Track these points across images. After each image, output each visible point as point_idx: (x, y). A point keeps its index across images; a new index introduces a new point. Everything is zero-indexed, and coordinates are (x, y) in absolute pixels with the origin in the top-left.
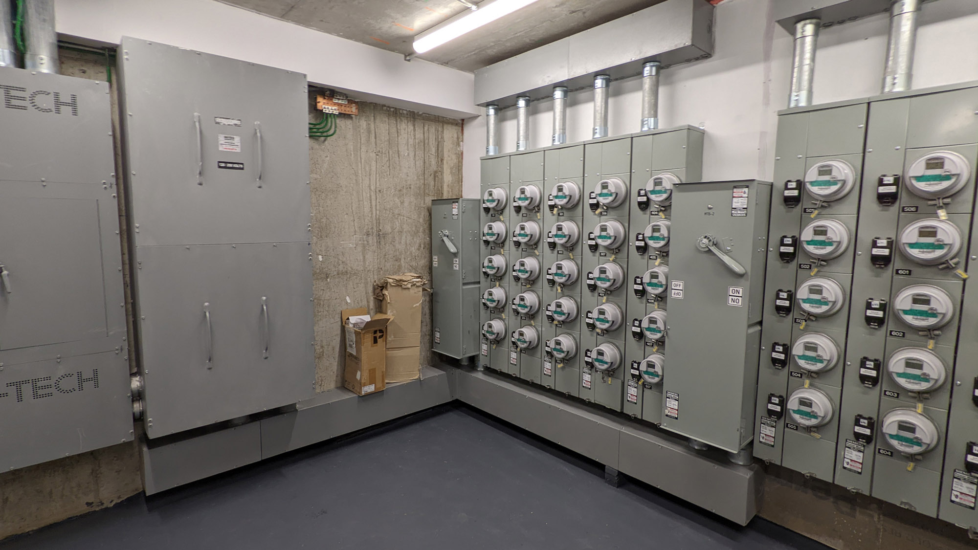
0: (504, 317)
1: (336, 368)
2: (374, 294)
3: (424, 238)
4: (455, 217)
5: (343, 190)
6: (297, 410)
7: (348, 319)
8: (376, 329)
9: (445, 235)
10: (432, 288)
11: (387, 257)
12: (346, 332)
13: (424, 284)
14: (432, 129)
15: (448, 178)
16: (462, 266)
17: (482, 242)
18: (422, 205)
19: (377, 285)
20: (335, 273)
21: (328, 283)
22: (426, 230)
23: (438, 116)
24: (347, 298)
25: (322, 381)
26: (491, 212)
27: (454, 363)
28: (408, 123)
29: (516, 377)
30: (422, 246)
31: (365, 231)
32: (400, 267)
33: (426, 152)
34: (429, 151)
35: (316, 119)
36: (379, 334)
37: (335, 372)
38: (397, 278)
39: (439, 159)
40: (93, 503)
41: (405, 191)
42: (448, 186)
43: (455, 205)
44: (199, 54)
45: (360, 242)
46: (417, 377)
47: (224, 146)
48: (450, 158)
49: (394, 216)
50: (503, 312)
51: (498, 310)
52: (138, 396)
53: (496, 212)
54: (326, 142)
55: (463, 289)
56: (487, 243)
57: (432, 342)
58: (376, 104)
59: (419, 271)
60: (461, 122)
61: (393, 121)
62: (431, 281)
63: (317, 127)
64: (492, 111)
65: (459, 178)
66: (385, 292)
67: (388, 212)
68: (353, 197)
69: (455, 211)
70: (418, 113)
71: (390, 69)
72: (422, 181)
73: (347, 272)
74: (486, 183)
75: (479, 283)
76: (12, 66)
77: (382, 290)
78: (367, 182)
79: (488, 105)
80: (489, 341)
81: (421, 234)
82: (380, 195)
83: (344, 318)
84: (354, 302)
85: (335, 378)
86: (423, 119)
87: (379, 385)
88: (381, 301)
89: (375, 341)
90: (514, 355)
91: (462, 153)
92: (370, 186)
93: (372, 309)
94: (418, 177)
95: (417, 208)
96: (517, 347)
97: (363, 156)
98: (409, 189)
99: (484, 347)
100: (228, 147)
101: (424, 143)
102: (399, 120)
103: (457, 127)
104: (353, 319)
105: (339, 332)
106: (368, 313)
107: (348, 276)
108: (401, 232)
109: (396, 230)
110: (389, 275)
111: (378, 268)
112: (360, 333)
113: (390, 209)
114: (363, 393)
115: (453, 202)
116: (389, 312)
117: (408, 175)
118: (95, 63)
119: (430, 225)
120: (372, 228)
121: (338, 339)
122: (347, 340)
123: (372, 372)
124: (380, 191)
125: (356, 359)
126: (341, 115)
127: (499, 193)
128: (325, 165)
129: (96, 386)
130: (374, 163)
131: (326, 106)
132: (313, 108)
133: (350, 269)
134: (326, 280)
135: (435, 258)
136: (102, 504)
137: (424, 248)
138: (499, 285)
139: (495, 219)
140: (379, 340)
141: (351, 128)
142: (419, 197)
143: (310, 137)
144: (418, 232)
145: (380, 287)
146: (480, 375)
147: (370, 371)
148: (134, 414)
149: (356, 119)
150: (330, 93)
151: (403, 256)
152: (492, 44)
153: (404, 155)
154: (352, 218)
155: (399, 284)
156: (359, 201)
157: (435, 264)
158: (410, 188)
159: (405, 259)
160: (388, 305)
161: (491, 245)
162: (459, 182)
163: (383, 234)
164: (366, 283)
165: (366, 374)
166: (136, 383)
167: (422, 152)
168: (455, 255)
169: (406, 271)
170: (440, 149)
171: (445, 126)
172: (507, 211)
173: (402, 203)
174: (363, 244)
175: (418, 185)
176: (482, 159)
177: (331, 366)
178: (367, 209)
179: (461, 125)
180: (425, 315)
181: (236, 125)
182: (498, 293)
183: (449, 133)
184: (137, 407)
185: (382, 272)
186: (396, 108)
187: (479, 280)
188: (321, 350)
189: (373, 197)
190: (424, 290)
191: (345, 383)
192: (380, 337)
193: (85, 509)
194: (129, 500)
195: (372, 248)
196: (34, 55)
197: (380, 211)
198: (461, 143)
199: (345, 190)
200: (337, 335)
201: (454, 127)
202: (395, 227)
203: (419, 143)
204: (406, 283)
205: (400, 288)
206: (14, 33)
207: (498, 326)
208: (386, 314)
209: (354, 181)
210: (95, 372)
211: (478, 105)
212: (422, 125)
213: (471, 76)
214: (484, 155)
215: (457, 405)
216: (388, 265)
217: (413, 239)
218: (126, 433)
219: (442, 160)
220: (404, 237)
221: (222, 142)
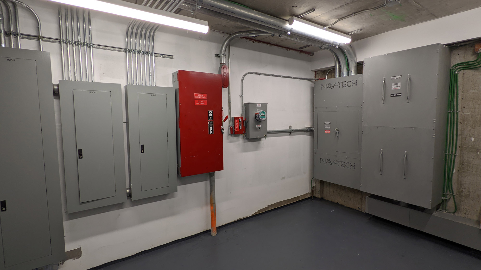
6: (432, 214)
47: (394, 88)
131: (480, 49)
136: (362, 210)
177: (474, 205)
181: (399, 78)
188: (468, 194)
196: (351, 71)
210: (354, 164)
221: (393, 86)
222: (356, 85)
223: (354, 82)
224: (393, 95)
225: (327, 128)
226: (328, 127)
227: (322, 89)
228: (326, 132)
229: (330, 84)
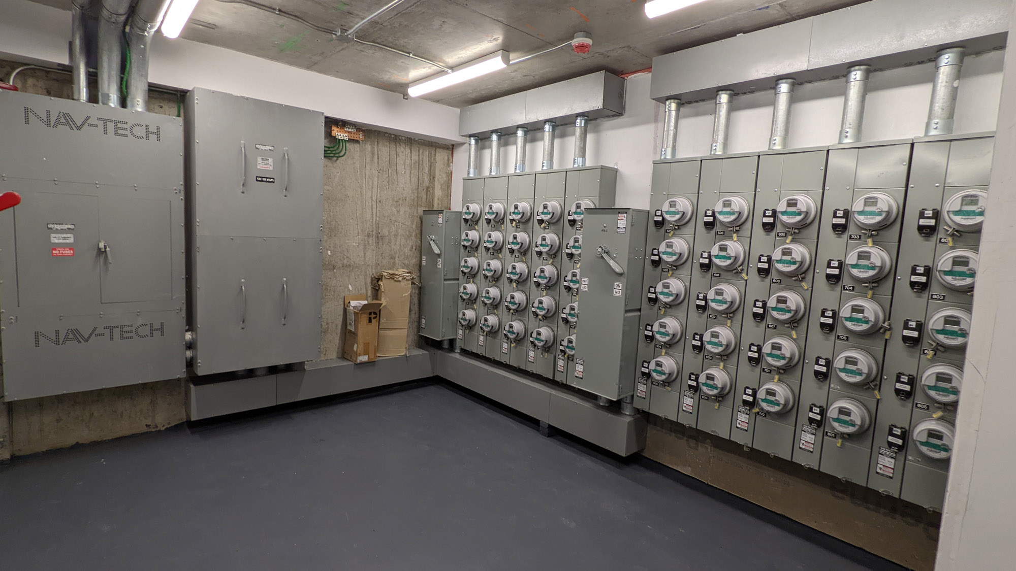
0: (475, 308)
1: (338, 341)
2: (372, 285)
3: (416, 241)
4: (440, 225)
5: (349, 199)
6: (305, 370)
7: (349, 303)
8: (370, 311)
9: (431, 240)
10: (420, 282)
11: (384, 255)
12: (348, 314)
13: (413, 278)
14: (426, 153)
15: (438, 192)
16: (444, 265)
17: (462, 247)
18: (415, 214)
19: (374, 277)
20: (341, 265)
21: (334, 273)
22: (418, 235)
23: (432, 142)
24: (350, 286)
25: (326, 351)
26: (469, 222)
27: (437, 345)
28: (406, 146)
29: (483, 356)
30: (414, 247)
31: (366, 233)
32: (394, 263)
33: (420, 171)
34: (422, 170)
35: (330, 143)
36: (373, 316)
37: (337, 345)
38: (391, 272)
39: (432, 178)
40: (150, 425)
41: (401, 202)
42: (438, 199)
43: (440, 216)
44: (247, 99)
45: (362, 242)
46: (403, 354)
47: (261, 165)
48: (440, 177)
49: (391, 222)
50: (475, 303)
51: (471, 301)
52: (190, 346)
53: (473, 222)
54: (338, 161)
55: (444, 284)
56: (465, 247)
57: (419, 328)
58: (379, 131)
59: (411, 268)
60: (451, 147)
61: (393, 145)
62: (420, 277)
63: (331, 149)
64: (473, 142)
65: (448, 193)
66: (381, 283)
67: (386, 219)
68: (358, 206)
69: (440, 221)
70: (415, 139)
71: (391, 105)
72: (416, 195)
73: (350, 265)
74: (466, 200)
75: (458, 279)
76: (119, 107)
77: (378, 281)
78: (369, 194)
79: (470, 136)
80: (464, 327)
81: (413, 238)
82: (380, 204)
83: (347, 302)
84: (355, 289)
85: (336, 349)
86: (419, 144)
87: (372, 356)
88: (377, 290)
89: (370, 321)
90: (482, 338)
91: (452, 173)
92: (372, 197)
93: (369, 297)
94: (412, 191)
95: (411, 217)
96: (484, 331)
97: (367, 173)
98: (404, 201)
99: (460, 332)
100: (264, 166)
101: (419, 164)
102: (398, 145)
103: (448, 151)
104: (353, 303)
105: (342, 313)
106: (367, 300)
107: (351, 268)
108: (396, 235)
109: (393, 233)
110: (385, 269)
111: (376, 263)
112: (358, 313)
113: (388, 216)
114: (358, 361)
115: (439, 213)
116: (383, 299)
117: (404, 190)
118: (170, 100)
119: (421, 230)
120: (373, 231)
121: (341, 319)
122: (348, 320)
123: (366, 345)
124: (380, 201)
125: (354, 334)
126: (350, 140)
127: (475, 208)
128: (336, 180)
129: (162, 334)
130: (376, 179)
131: (340, 134)
132: (329, 135)
133: (353, 263)
134: (333, 271)
135: (424, 258)
136: (157, 427)
137: (415, 250)
138: (473, 282)
139: (471, 228)
140: (373, 321)
141: (358, 150)
142: (413, 207)
143: (325, 157)
144: (411, 236)
145: (377, 279)
146: (457, 356)
147: (364, 344)
148: (186, 358)
149: (363, 143)
150: (343, 124)
151: (397, 255)
152: (471, 91)
153: (402, 173)
154: (356, 222)
155: (392, 277)
156: (362, 209)
157: (424, 263)
158: (406, 200)
159: (399, 257)
160: (383, 293)
161: (468, 249)
162: (448, 196)
163: (381, 236)
164: (365, 275)
165: (361, 347)
166: (188, 336)
167: (417, 171)
168: (439, 255)
169: (399, 267)
170: (432, 168)
171: (437, 150)
172: (480, 222)
173: (398, 212)
174: (365, 243)
175: (412, 198)
176: (464, 179)
177: (334, 339)
178: (369, 216)
179: (451, 149)
180: (414, 305)
181: (270, 150)
182: (471, 288)
183: (441, 156)
184: (189, 354)
185: (379, 267)
186: (396, 135)
187: (457, 278)
188: (327, 326)
189: (374, 206)
190: (413, 283)
191: (345, 353)
192: (374, 318)
193: (145, 429)
194: (176, 426)
195: (372, 247)
196: (133, 99)
197: (379, 218)
198: (451, 164)
199: (351, 200)
200: (340, 315)
201: (446, 151)
202: (391, 231)
203: (414, 163)
204: (397, 277)
205: (393, 281)
206: (121, 84)
207: (470, 314)
208: (380, 300)
209: (359, 193)
210: (162, 324)
211: (462, 136)
212: (418, 149)
213: (458, 110)
214: (466, 176)
215: (437, 381)
216: (384, 262)
217: (406, 241)
218: (180, 372)
219: (434, 178)
220: (398, 240)
221: (260, 163)
222: (158, 139)
223: (153, 129)
224: (260, 179)
225: (61, 241)
226: (65, 238)
227: (27, 122)
228: (54, 252)
229: (67, 116)
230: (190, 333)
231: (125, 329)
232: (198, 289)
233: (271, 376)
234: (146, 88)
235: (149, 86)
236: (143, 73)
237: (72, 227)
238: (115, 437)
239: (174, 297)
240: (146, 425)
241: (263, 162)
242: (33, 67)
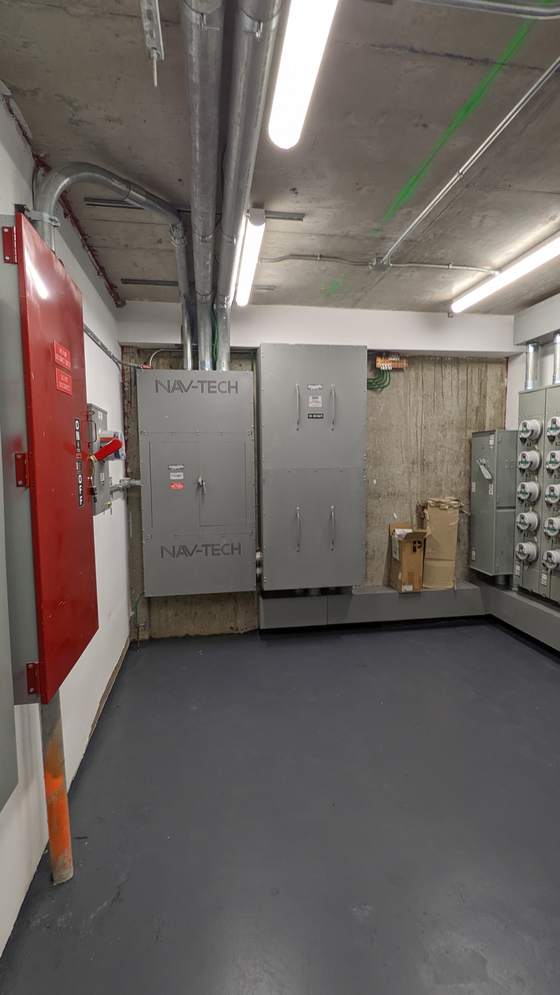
0: (536, 541)
1: (384, 569)
2: (417, 513)
3: (465, 467)
4: (492, 447)
5: (394, 428)
6: (352, 594)
7: (394, 531)
8: (415, 540)
9: (482, 464)
10: (470, 511)
11: (429, 482)
12: (393, 541)
13: (461, 507)
14: (475, 372)
15: (490, 412)
16: (497, 491)
17: (518, 470)
18: (464, 437)
19: (420, 505)
20: (386, 494)
21: (380, 502)
22: (467, 460)
23: (482, 358)
24: (395, 514)
25: (373, 577)
26: (528, 442)
27: (491, 581)
28: (452, 367)
29: (546, 598)
30: (463, 473)
31: (411, 460)
32: (441, 491)
33: (468, 391)
34: (472, 389)
35: (376, 375)
36: (417, 545)
37: (383, 572)
38: (436, 500)
39: (482, 397)
40: (233, 628)
41: (447, 426)
42: (490, 419)
43: (492, 437)
44: (301, 345)
45: (407, 470)
46: (451, 587)
47: (312, 404)
48: (493, 394)
49: (437, 448)
50: (536, 535)
51: (531, 533)
52: (259, 564)
53: (532, 440)
54: (383, 392)
55: (496, 512)
56: (523, 471)
57: (469, 560)
58: (424, 356)
59: (459, 496)
60: (505, 361)
61: (438, 368)
62: (470, 505)
63: (376, 381)
64: (531, 349)
65: (502, 411)
66: (426, 511)
67: (431, 444)
68: (402, 434)
69: (491, 442)
70: (462, 358)
71: (435, 327)
72: (464, 417)
73: (395, 493)
74: (524, 415)
75: (514, 508)
76: (211, 370)
77: (423, 510)
78: (414, 421)
79: (527, 343)
80: (522, 562)
81: (462, 463)
82: (425, 430)
83: (392, 530)
84: (400, 518)
85: (383, 576)
86: (467, 362)
87: (417, 587)
88: (423, 519)
89: (414, 550)
90: (544, 577)
91: (506, 389)
92: (416, 424)
93: (415, 525)
94: (460, 413)
95: (458, 441)
96: (547, 569)
97: (411, 400)
98: (451, 424)
99: (518, 568)
100: (314, 404)
101: (467, 384)
102: (443, 367)
103: (501, 365)
104: (398, 531)
105: (387, 541)
106: (412, 528)
107: (396, 497)
108: (443, 461)
109: (439, 459)
110: (431, 497)
111: (421, 491)
112: (402, 542)
113: (433, 442)
114: (403, 591)
115: (490, 434)
116: (428, 528)
117: (451, 413)
118: (246, 359)
119: (471, 455)
120: (417, 458)
121: (386, 546)
122: (393, 547)
123: (411, 575)
124: (425, 427)
125: (399, 563)
126: (394, 370)
127: (534, 424)
128: (381, 410)
129: (240, 553)
130: (420, 405)
131: (383, 364)
132: (373, 367)
133: (397, 491)
134: (379, 499)
135: (474, 485)
136: (238, 630)
137: (464, 476)
138: (533, 510)
139: (530, 448)
140: (418, 550)
141: (403, 378)
142: (461, 430)
143: (368, 389)
144: (459, 461)
145: (422, 507)
146: (513, 594)
147: (409, 573)
148: (256, 574)
149: (407, 370)
150: (386, 354)
151: (444, 482)
152: (527, 291)
153: (448, 396)
154: (400, 450)
155: (438, 505)
156: (407, 436)
157: (474, 490)
158: (453, 423)
159: (445, 484)
160: (428, 522)
161: (527, 472)
162: (502, 416)
163: (426, 463)
164: (411, 504)
165: (406, 576)
166: (258, 555)
167: (465, 392)
168: (490, 481)
169: (447, 495)
170: (483, 386)
171: (489, 366)
172: (542, 440)
173: (445, 436)
174: (410, 471)
175: (460, 420)
176: (520, 394)
177: (379, 567)
178: (413, 443)
179: (506, 363)
180: (464, 535)
181: (319, 389)
182: (530, 517)
183: (493, 372)
184: (258, 571)
185: (424, 495)
186: (441, 357)
187: (514, 505)
188: (373, 553)
189: (419, 433)
190: (461, 512)
191: (390, 582)
192: (419, 547)
193: (229, 631)
194: (251, 631)
195: (417, 474)
196: (221, 361)
197: (424, 444)
198: (506, 379)
199: (396, 428)
200: (386, 543)
201: (498, 365)
202: (437, 456)
203: (462, 384)
204: (444, 505)
205: (438, 509)
206: (213, 352)
207: (529, 548)
208: (426, 529)
209: (404, 421)
210: (240, 544)
211: (518, 345)
212: (466, 368)
213: (512, 317)
214: (522, 389)
215: (490, 620)
216: (430, 489)
217: (454, 467)
218: (251, 586)
219: (485, 397)
220: (445, 466)
221: (311, 401)
222: (237, 392)
223: (233, 384)
224: (311, 416)
225: (176, 478)
226: (178, 476)
227: (157, 391)
228: (172, 486)
229: (179, 383)
230: (259, 553)
231: (215, 547)
232: (264, 516)
233: (322, 597)
234: (228, 351)
235: (231, 350)
236: (227, 340)
237: (182, 467)
238: (210, 634)
239: (248, 522)
240: (231, 627)
241: (314, 400)
242: (162, 350)
